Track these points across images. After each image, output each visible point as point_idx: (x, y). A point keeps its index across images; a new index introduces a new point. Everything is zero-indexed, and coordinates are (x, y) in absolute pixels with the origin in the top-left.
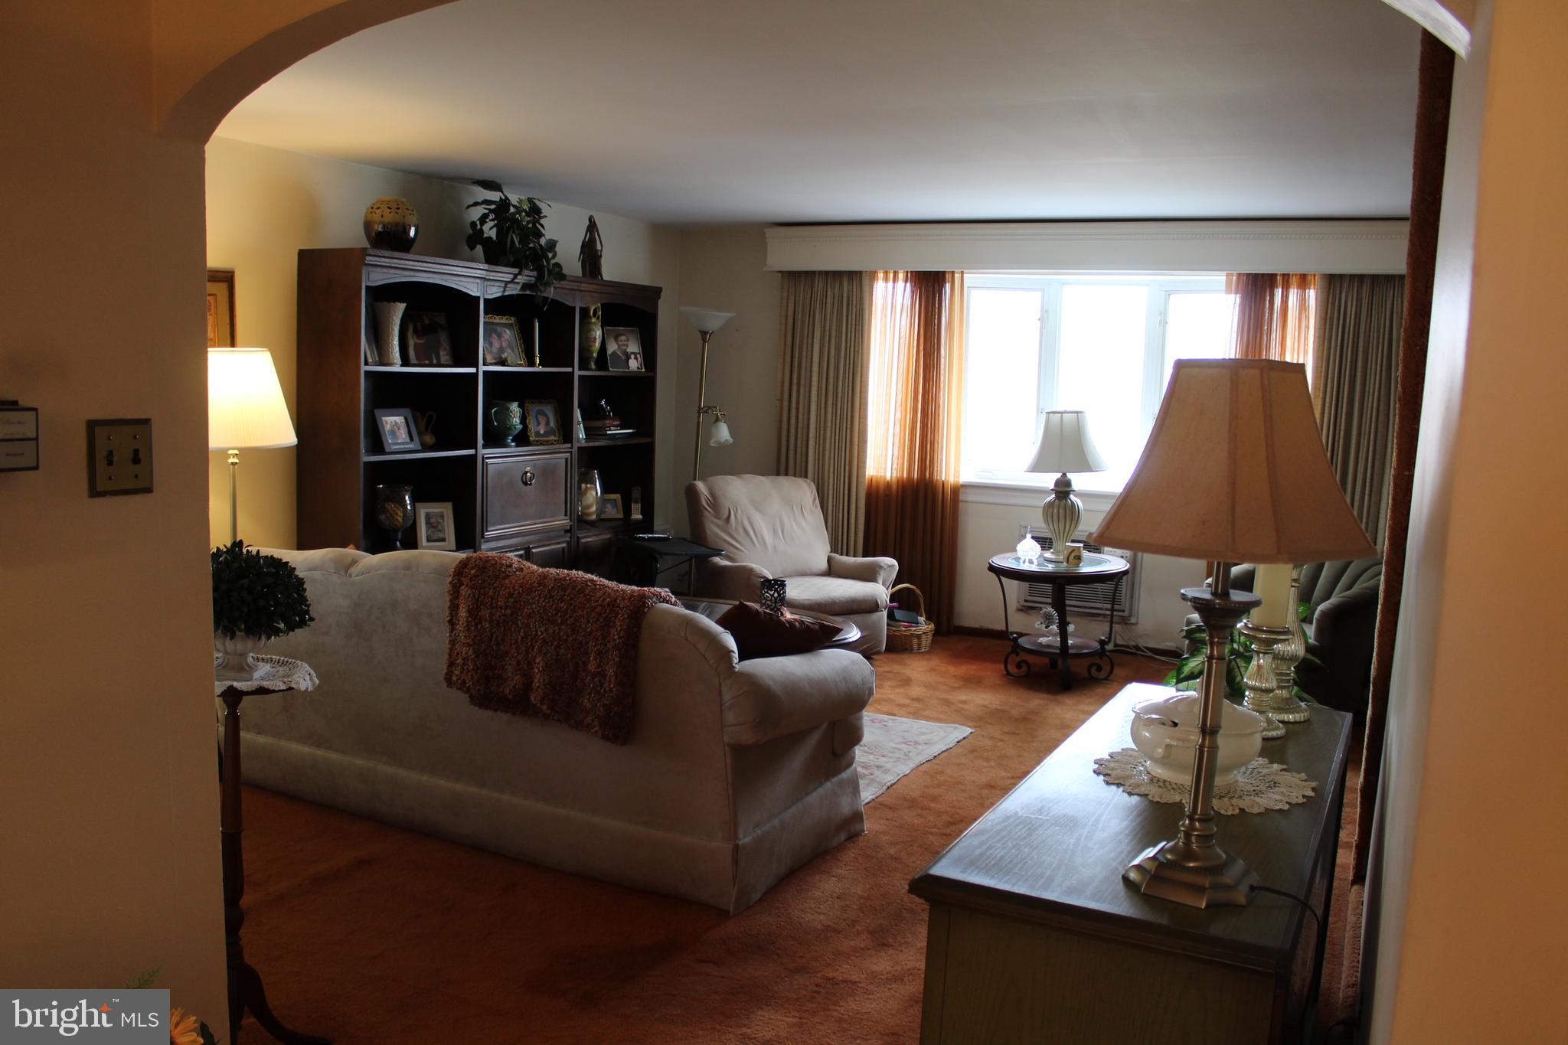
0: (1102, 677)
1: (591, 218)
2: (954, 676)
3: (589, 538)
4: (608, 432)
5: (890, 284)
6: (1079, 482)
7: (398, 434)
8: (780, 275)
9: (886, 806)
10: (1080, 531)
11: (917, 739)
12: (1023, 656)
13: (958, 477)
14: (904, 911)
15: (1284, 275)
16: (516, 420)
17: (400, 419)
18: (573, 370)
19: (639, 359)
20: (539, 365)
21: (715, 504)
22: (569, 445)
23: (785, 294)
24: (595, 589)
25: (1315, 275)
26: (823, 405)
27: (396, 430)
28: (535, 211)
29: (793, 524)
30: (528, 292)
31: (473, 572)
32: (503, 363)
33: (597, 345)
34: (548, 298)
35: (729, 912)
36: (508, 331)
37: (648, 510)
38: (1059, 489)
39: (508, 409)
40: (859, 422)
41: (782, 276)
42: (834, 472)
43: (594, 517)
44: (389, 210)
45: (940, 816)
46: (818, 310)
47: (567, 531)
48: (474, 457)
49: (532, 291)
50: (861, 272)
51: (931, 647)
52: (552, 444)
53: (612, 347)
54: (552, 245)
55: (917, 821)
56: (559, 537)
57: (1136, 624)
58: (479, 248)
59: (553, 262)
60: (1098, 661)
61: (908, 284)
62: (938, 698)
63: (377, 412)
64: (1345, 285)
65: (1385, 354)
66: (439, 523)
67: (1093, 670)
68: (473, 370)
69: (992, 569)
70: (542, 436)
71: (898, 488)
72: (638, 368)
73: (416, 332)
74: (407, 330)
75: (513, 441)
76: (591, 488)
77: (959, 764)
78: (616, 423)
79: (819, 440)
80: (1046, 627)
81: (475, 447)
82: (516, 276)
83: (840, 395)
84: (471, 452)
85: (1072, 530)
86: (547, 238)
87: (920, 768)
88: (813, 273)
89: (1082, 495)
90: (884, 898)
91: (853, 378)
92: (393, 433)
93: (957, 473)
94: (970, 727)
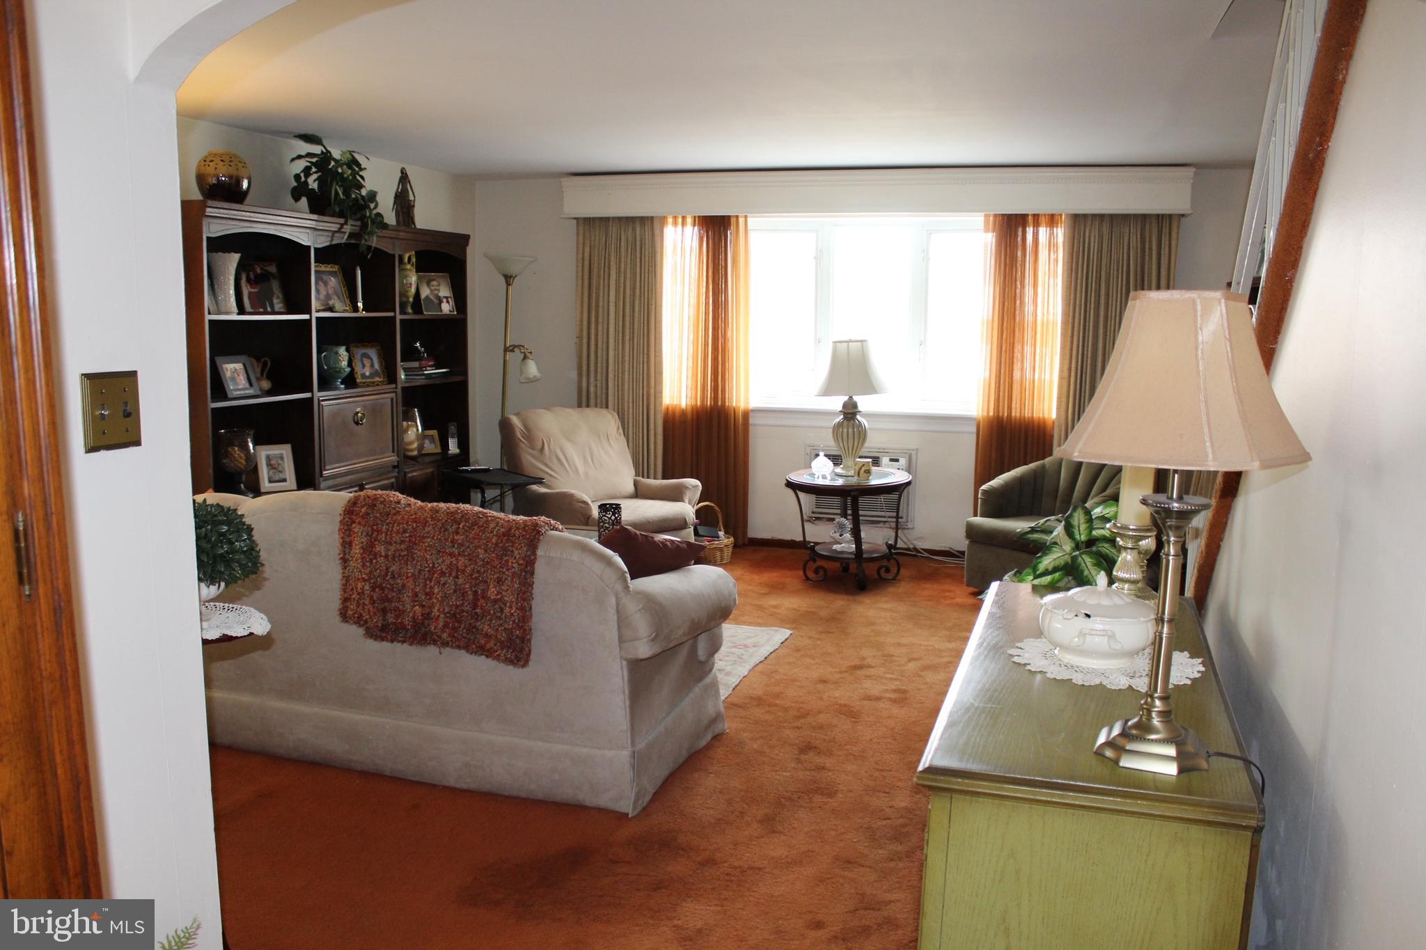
0: (890, 578)
1: (403, 172)
2: (760, 584)
3: (414, 473)
4: (426, 372)
5: (680, 227)
6: (865, 403)
7: (238, 380)
8: (575, 221)
9: (736, 705)
10: (866, 448)
11: (745, 643)
12: (820, 563)
13: (748, 403)
14: (782, 800)
15: (1034, 216)
16: (344, 363)
17: (239, 366)
18: (395, 314)
19: (451, 302)
20: (363, 310)
21: (529, 435)
22: (394, 386)
23: (581, 240)
24: (487, 521)
25: (1061, 215)
26: (620, 341)
27: (236, 375)
28: (353, 163)
29: (602, 452)
30: (353, 242)
31: (363, 510)
32: (331, 309)
33: (413, 290)
34: (371, 247)
35: (628, 814)
36: (332, 279)
37: (464, 444)
38: (846, 411)
39: (337, 353)
40: (655, 356)
41: (577, 223)
42: (633, 402)
43: (415, 453)
44: (223, 163)
45: (787, 712)
46: (613, 253)
47: (395, 467)
48: (311, 400)
49: (356, 240)
50: (652, 218)
51: (731, 558)
52: (378, 385)
53: (425, 292)
54: (372, 196)
55: (769, 717)
56: (389, 472)
57: (913, 528)
58: (304, 200)
59: (375, 212)
60: (885, 563)
61: (696, 228)
62: (751, 604)
63: (218, 360)
64: (1089, 223)
65: (1124, 284)
66: (279, 464)
67: (882, 571)
68: (306, 317)
69: (790, 485)
70: (367, 377)
71: (692, 418)
72: (450, 311)
73: (248, 280)
74: (241, 279)
75: (342, 383)
76: (412, 426)
77: (789, 663)
78: (431, 363)
79: (618, 373)
80: (841, 536)
81: (311, 391)
82: (342, 225)
83: (636, 331)
84: (308, 395)
85: (859, 448)
86: (368, 189)
87: (756, 669)
88: (607, 219)
89: (868, 416)
90: (762, 789)
91: (648, 315)
92: (233, 379)
93: (747, 398)
94: (788, 629)
